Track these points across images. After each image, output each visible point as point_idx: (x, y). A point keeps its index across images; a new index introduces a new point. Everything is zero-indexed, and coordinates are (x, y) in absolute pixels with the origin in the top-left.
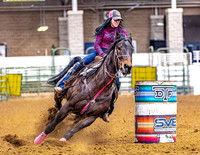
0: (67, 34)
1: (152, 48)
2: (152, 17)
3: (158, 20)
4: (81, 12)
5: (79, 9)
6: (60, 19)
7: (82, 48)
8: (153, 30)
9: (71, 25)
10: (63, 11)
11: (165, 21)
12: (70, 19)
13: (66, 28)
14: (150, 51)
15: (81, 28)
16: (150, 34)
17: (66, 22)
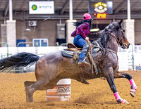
0: (6, 34)
1: (58, 43)
2: (58, 25)
3: (61, 27)
4: (15, 21)
5: (13, 19)
6: (2, 25)
7: (15, 43)
8: (58, 32)
9: (8, 29)
10: (3, 21)
11: (66, 27)
12: (8, 25)
13: (6, 30)
14: (56, 45)
15: (15, 31)
16: (56, 35)
17: (6, 27)
